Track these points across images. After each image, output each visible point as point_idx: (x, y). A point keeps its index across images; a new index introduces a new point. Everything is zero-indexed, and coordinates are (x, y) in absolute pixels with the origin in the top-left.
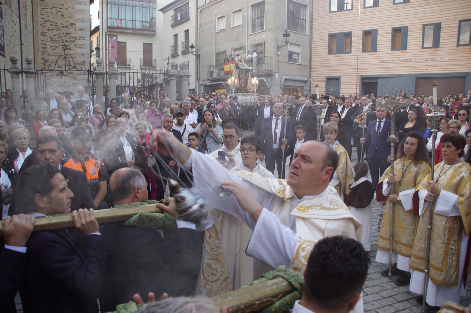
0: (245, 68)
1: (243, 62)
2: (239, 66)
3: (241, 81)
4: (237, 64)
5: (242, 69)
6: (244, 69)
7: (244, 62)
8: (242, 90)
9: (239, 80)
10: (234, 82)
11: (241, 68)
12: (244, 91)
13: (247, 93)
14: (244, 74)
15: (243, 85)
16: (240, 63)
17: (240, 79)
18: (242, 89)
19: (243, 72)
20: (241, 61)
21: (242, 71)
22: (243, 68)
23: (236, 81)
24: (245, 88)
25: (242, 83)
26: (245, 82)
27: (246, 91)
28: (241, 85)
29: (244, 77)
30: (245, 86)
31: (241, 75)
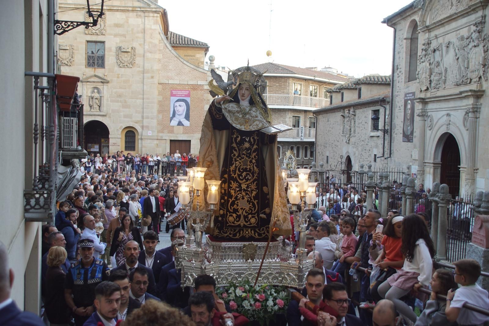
0: (253, 128)
1: (245, 103)
2: (229, 119)
3: (234, 185)
4: (220, 110)
5: (240, 132)
6: (250, 134)
7: (252, 103)
8: (241, 228)
9: (227, 178)
10: (206, 190)
11: (238, 127)
12: (248, 232)
14: (249, 155)
15: (243, 205)
16: (232, 106)
17: (231, 178)
18: (242, 222)
19: (247, 145)
20: (236, 100)
21: (242, 141)
22: (246, 128)
23: (214, 188)
24: (253, 220)
25: (239, 196)
26: (252, 191)
27: (255, 231)
28: (238, 205)
29: (250, 170)
30: (252, 211)
31: (236, 161)
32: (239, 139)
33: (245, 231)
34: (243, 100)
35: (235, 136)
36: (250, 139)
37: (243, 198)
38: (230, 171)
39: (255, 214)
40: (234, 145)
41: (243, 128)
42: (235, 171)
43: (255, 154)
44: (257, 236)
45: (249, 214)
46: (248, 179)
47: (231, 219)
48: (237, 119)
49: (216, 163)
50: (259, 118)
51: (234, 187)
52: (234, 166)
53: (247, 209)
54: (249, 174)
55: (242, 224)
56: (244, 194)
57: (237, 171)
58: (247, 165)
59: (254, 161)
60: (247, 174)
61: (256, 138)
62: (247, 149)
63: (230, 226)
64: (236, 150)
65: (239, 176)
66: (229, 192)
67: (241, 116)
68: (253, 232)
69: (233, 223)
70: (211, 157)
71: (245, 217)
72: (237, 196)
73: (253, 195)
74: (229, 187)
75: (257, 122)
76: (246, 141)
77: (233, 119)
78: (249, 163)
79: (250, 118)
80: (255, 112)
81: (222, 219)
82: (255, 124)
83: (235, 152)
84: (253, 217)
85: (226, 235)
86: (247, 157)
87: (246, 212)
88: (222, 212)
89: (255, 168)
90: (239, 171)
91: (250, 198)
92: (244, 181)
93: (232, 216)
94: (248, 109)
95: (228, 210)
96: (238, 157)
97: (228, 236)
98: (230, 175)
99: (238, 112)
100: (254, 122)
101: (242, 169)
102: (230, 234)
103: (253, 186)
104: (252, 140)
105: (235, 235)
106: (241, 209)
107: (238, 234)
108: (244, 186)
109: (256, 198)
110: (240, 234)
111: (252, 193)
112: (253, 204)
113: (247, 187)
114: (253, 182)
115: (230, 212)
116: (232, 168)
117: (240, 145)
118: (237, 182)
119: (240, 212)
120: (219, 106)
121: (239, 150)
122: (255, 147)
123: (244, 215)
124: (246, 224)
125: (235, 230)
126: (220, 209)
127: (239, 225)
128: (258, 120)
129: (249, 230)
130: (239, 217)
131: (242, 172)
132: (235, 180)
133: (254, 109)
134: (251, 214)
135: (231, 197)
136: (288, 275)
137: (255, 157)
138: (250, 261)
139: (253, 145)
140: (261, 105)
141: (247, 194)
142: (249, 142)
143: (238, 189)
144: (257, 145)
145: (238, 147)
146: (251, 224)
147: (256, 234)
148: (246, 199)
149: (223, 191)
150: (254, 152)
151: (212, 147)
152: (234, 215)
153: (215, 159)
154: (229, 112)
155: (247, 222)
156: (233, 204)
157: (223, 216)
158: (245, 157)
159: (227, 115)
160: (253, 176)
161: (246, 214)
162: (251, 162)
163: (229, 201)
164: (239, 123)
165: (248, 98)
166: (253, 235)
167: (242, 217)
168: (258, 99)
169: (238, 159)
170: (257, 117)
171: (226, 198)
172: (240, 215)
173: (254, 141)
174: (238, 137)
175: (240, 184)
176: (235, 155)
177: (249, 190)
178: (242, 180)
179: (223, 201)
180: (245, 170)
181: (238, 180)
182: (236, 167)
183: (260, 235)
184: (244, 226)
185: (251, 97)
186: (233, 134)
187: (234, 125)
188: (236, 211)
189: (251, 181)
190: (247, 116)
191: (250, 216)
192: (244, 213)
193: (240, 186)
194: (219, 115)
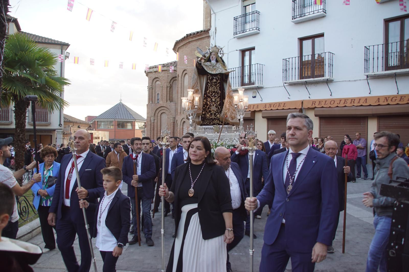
0: (217, 72)
1: (213, 62)
2: (205, 69)
3: (209, 99)
4: (200, 64)
6: (216, 75)
7: (217, 61)
8: (213, 120)
9: (206, 97)
11: (210, 72)
12: (216, 121)
13: (221, 126)
14: (216, 85)
15: (214, 108)
16: (208, 63)
18: (213, 117)
19: (215, 80)
20: (209, 60)
21: (213, 79)
22: (214, 72)
23: (197, 98)
24: (218, 116)
25: (211, 104)
26: (218, 102)
27: (220, 121)
28: (211, 109)
29: (216, 92)
30: (218, 111)
31: (209, 88)
32: (211, 78)
33: (215, 121)
34: (212, 60)
35: (209, 77)
36: (216, 78)
37: (213, 105)
38: (207, 93)
39: (219, 112)
40: (209, 81)
41: (213, 73)
42: (209, 93)
43: (218, 85)
44: (221, 123)
45: (216, 113)
46: (215, 96)
47: (208, 115)
48: (210, 69)
49: (200, 91)
50: (220, 68)
51: (209, 100)
52: (209, 90)
53: (216, 110)
54: (216, 94)
55: (213, 118)
56: (214, 103)
57: (210, 93)
58: (215, 90)
59: (218, 88)
60: (215, 94)
61: (219, 77)
62: (215, 82)
63: (207, 119)
64: (209, 83)
65: (211, 95)
66: (207, 103)
67: (212, 67)
68: (218, 121)
69: (209, 117)
70: (198, 87)
71: (215, 114)
72: (210, 105)
73: (218, 104)
74: (207, 101)
75: (219, 70)
76: (214, 79)
77: (208, 69)
78: (216, 89)
79: (216, 68)
80: (219, 65)
81: (204, 116)
82: (218, 70)
83: (209, 84)
84: (218, 114)
85: (206, 123)
86: (215, 86)
87: (215, 112)
88: (204, 113)
89: (219, 91)
90: (211, 92)
91: (217, 105)
92: (214, 97)
93: (208, 114)
94: (215, 64)
95: (206, 112)
96: (210, 86)
97: (207, 123)
98: (207, 95)
99: (210, 66)
100: (218, 69)
101: (213, 92)
102: (208, 123)
103: (218, 100)
104: (217, 78)
105: (210, 123)
106: (213, 110)
107: (211, 123)
108: (213, 100)
109: (219, 105)
110: (212, 122)
111: (217, 103)
112: (219, 108)
113: (215, 100)
114: (218, 98)
115: (207, 112)
116: (208, 91)
117: (212, 81)
118: (210, 98)
119: (212, 112)
120: (200, 62)
121: (211, 83)
122: (219, 81)
123: (214, 113)
124: (215, 117)
125: (210, 121)
126: (203, 111)
127: (212, 118)
128: (220, 69)
129: (217, 120)
130: (211, 114)
131: (213, 93)
132: (209, 97)
133: (218, 64)
134: (217, 112)
135: (207, 105)
136: (235, 139)
137: (219, 86)
138: (216, 133)
139: (218, 81)
140: (222, 62)
141: (215, 103)
142: (216, 79)
143: (211, 101)
144: (220, 80)
145: (210, 82)
146: (217, 117)
147: (220, 122)
148: (215, 106)
149: (204, 103)
150: (218, 83)
151: (198, 83)
152: (209, 113)
153: (199, 88)
154: (206, 66)
155: (215, 116)
156: (209, 108)
157: (204, 114)
158: (214, 86)
159: (204, 67)
160: (218, 95)
161: (215, 113)
162: (217, 88)
163: (207, 107)
164: (211, 71)
165: (215, 59)
166: (219, 123)
167: (213, 114)
168: (220, 59)
169: (210, 87)
170: (219, 67)
171: (205, 106)
172: (212, 113)
173: (218, 78)
174: (210, 77)
175: (212, 99)
176: (209, 86)
177: (216, 101)
178: (213, 97)
179: (204, 108)
180: (214, 92)
181: (211, 97)
182: (210, 91)
183: (222, 122)
184: (214, 118)
185: (216, 58)
186: (208, 76)
187: (208, 71)
188: (210, 111)
189: (217, 97)
190: (215, 67)
191: (217, 114)
192: (214, 112)
193: (212, 100)
194: (200, 66)
